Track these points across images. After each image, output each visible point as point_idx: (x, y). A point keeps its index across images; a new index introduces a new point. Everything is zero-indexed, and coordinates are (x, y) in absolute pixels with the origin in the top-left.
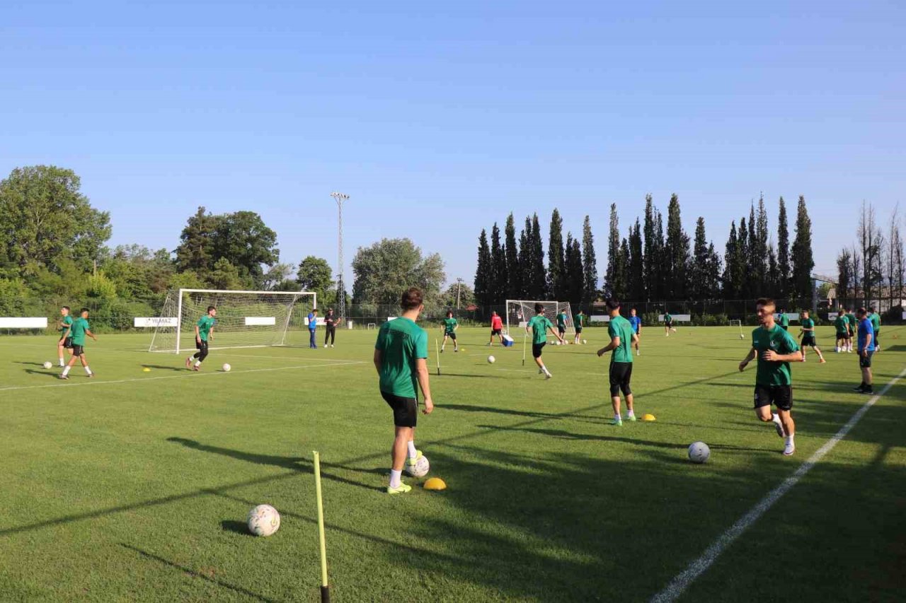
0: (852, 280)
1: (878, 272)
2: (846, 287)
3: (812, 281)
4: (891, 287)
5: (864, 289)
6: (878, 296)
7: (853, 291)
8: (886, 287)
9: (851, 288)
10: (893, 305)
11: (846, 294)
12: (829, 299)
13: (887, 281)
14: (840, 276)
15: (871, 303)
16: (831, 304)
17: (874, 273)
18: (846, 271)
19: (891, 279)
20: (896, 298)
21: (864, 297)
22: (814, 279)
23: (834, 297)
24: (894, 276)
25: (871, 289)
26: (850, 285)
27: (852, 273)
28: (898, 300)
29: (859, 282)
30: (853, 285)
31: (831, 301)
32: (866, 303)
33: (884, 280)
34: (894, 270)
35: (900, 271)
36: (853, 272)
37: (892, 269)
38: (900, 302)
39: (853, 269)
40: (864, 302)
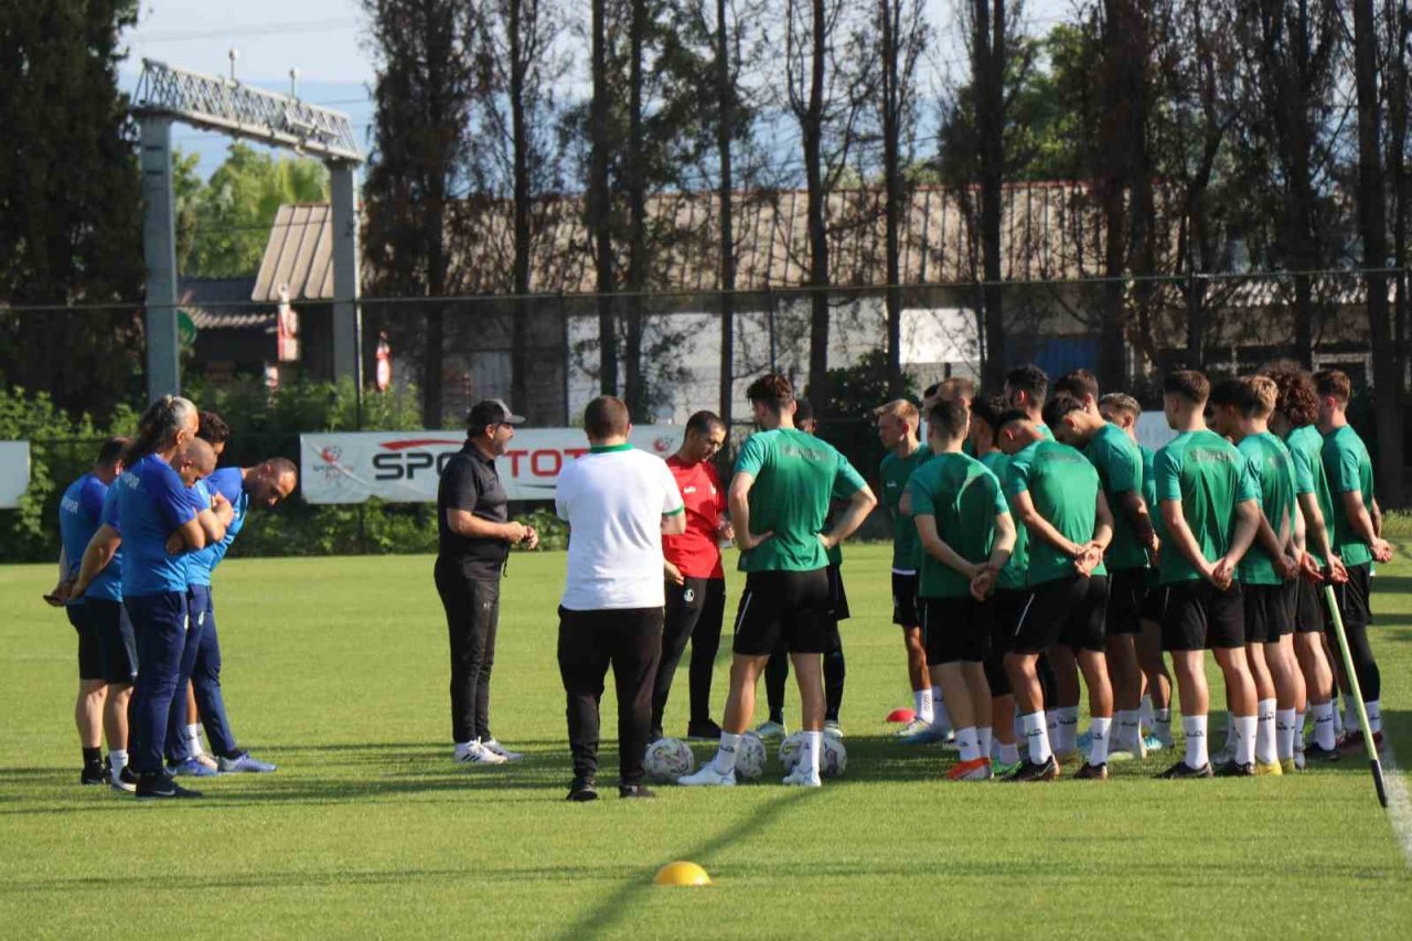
0: (494, 125)
1: (707, 54)
2: (437, 195)
3: (133, 131)
4: (818, 191)
5: (596, 212)
6: (709, 278)
7: (498, 228)
8: (769, 196)
9: (482, 201)
10: (834, 361)
11: (439, 260)
12: (271, 307)
13: (779, 138)
14: (391, 89)
15: (649, 340)
16: (289, 349)
17: (675, 59)
18: (439, 45)
19: (811, 117)
20: (856, 291)
21: (589, 281)
22: (149, 113)
23: (322, 286)
24: (836, 94)
25: (652, 209)
26: (478, 173)
27: (485, 60)
28: (872, 311)
29: (546, 140)
30: (499, 176)
31: (288, 319)
32: (606, 341)
33: (760, 131)
34: (839, 38)
35: (889, 49)
36: (502, 47)
37: (819, 31)
38: (892, 327)
39: (499, 30)
40: (585, 329)
